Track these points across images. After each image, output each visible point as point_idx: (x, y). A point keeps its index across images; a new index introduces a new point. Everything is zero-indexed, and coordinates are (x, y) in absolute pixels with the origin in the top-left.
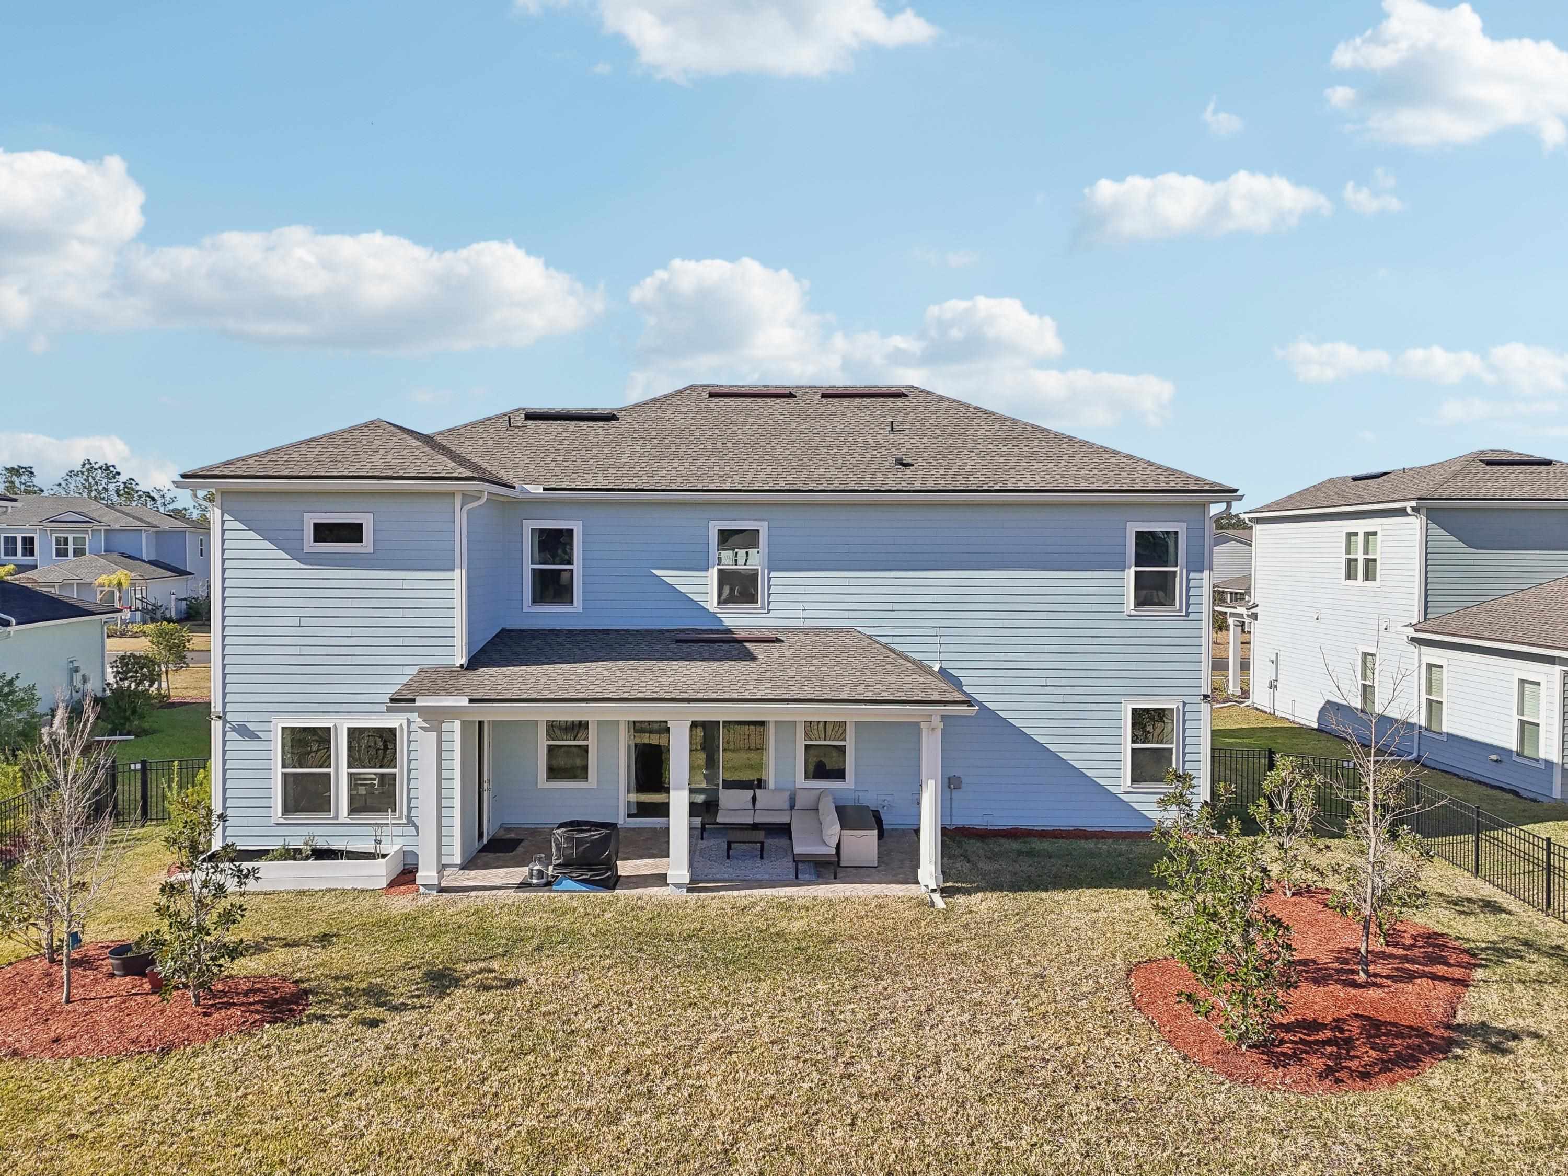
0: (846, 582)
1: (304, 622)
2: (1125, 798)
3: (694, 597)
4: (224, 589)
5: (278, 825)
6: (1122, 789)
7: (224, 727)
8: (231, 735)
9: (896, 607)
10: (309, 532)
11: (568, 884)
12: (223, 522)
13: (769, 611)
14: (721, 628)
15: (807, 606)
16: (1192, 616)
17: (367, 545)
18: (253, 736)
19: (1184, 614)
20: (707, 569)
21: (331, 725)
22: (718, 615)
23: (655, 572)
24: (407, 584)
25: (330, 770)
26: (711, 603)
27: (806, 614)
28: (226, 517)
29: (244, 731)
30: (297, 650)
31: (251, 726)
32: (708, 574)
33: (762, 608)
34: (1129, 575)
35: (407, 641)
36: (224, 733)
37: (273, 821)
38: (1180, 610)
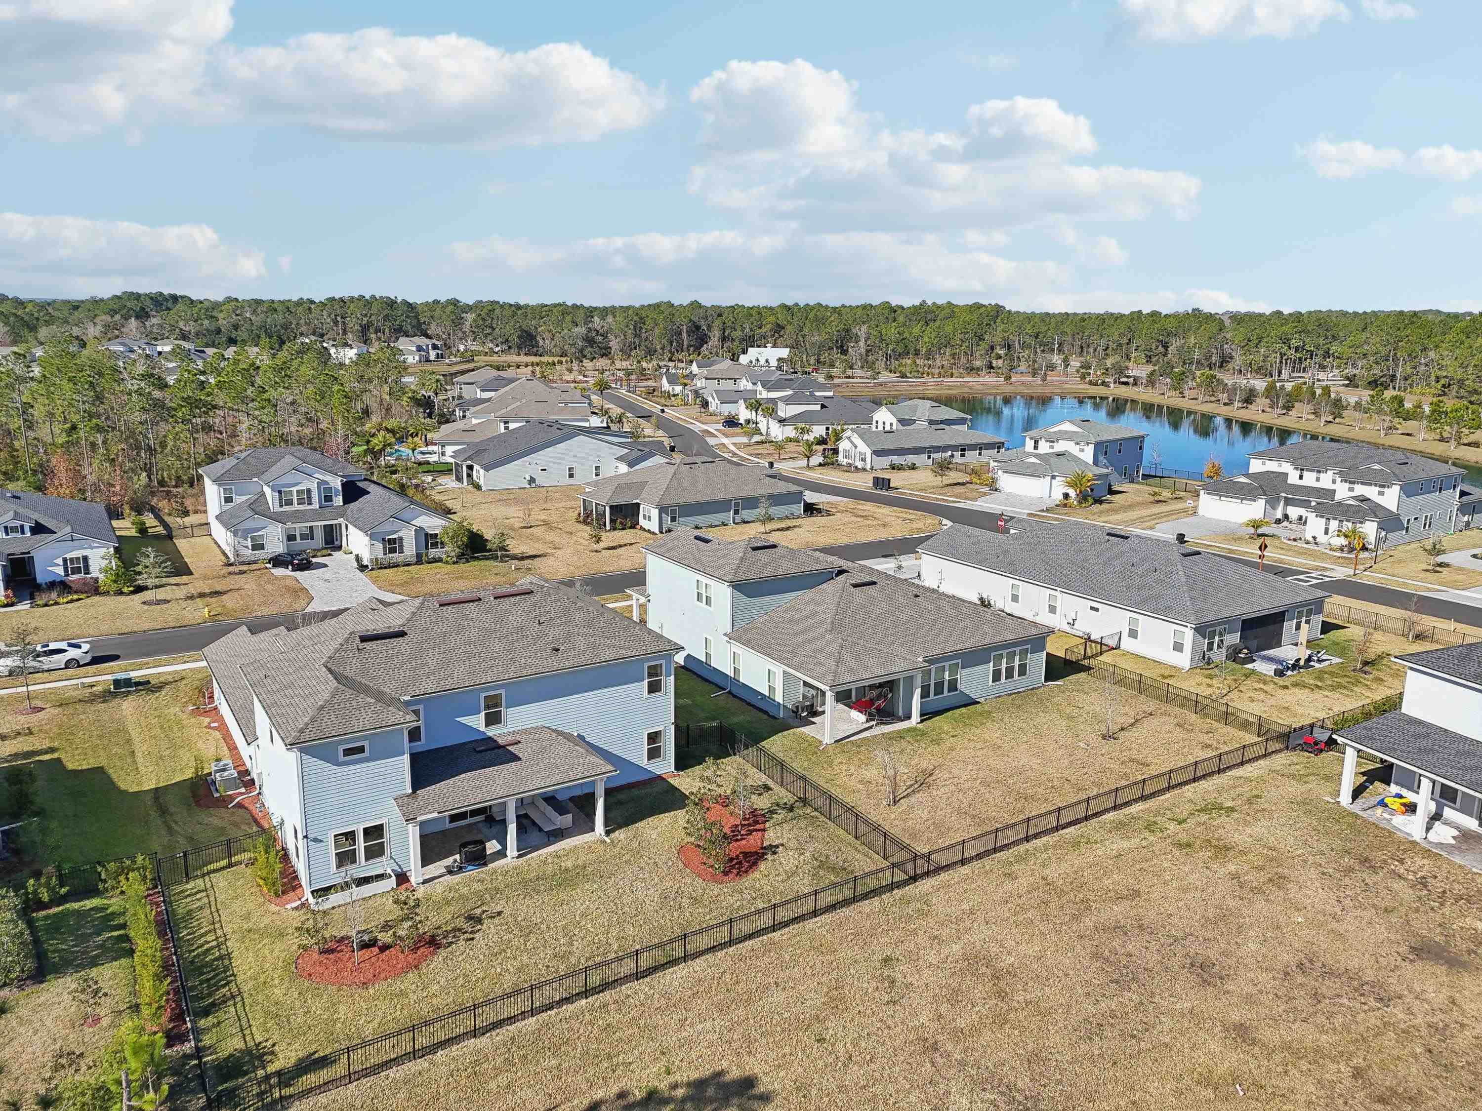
0: (539, 707)
1: (340, 790)
2: (646, 767)
3: (475, 727)
5: (336, 873)
6: (644, 764)
8: (311, 843)
9: (559, 713)
10: (342, 754)
11: (470, 867)
12: (301, 757)
13: (507, 725)
14: (487, 737)
15: (523, 720)
17: (367, 753)
18: (320, 841)
19: (665, 693)
20: (479, 713)
21: (355, 829)
22: (485, 732)
23: (457, 719)
24: (385, 765)
25: (356, 847)
26: (482, 728)
27: (524, 724)
28: (302, 754)
29: (316, 840)
30: (338, 802)
32: (480, 716)
33: (504, 725)
34: (645, 683)
35: (387, 787)
36: (308, 843)
37: (332, 873)
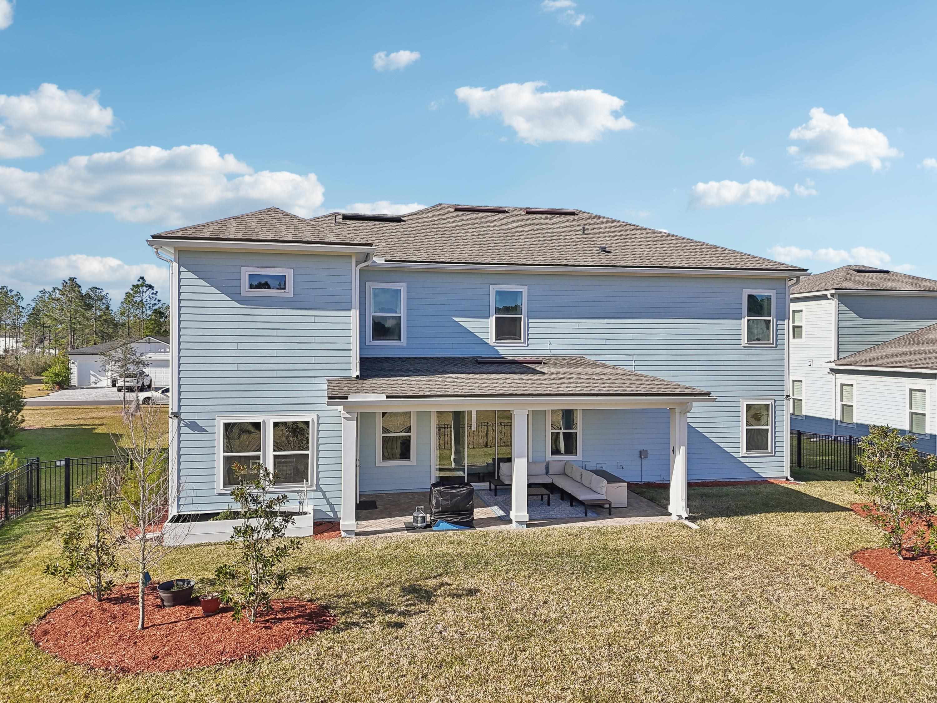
0: (577, 326)
1: (241, 346)
2: (743, 460)
3: (480, 336)
4: (180, 322)
5: (220, 494)
6: (741, 455)
7: (179, 424)
8: (184, 430)
9: (608, 342)
10: (245, 282)
11: (444, 525)
12: (180, 273)
13: (528, 346)
14: (497, 356)
15: (553, 341)
16: (779, 347)
17: (288, 292)
18: (202, 430)
19: (774, 346)
20: (488, 317)
21: (261, 421)
22: (496, 348)
23: (455, 319)
24: (317, 320)
25: (260, 454)
26: (491, 339)
27: (552, 347)
28: (182, 269)
29: (194, 426)
30: (235, 367)
31: (200, 423)
32: (489, 320)
33: (524, 343)
34: (744, 322)
35: (318, 360)
36: (179, 428)
37: (216, 492)
38: (773, 344)
